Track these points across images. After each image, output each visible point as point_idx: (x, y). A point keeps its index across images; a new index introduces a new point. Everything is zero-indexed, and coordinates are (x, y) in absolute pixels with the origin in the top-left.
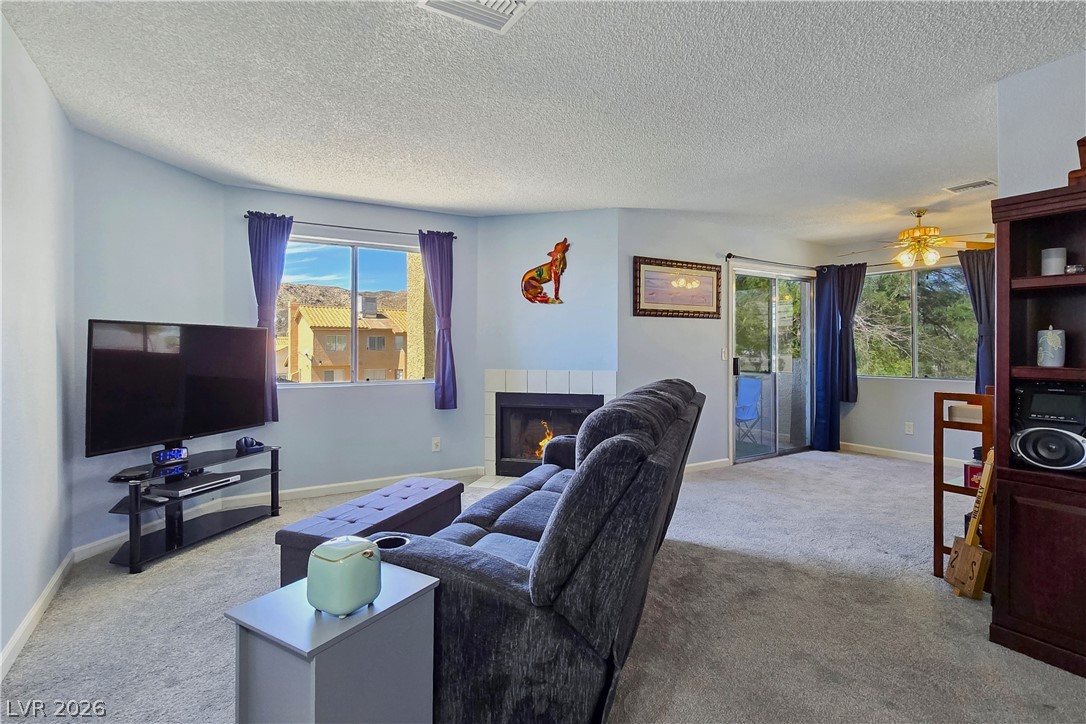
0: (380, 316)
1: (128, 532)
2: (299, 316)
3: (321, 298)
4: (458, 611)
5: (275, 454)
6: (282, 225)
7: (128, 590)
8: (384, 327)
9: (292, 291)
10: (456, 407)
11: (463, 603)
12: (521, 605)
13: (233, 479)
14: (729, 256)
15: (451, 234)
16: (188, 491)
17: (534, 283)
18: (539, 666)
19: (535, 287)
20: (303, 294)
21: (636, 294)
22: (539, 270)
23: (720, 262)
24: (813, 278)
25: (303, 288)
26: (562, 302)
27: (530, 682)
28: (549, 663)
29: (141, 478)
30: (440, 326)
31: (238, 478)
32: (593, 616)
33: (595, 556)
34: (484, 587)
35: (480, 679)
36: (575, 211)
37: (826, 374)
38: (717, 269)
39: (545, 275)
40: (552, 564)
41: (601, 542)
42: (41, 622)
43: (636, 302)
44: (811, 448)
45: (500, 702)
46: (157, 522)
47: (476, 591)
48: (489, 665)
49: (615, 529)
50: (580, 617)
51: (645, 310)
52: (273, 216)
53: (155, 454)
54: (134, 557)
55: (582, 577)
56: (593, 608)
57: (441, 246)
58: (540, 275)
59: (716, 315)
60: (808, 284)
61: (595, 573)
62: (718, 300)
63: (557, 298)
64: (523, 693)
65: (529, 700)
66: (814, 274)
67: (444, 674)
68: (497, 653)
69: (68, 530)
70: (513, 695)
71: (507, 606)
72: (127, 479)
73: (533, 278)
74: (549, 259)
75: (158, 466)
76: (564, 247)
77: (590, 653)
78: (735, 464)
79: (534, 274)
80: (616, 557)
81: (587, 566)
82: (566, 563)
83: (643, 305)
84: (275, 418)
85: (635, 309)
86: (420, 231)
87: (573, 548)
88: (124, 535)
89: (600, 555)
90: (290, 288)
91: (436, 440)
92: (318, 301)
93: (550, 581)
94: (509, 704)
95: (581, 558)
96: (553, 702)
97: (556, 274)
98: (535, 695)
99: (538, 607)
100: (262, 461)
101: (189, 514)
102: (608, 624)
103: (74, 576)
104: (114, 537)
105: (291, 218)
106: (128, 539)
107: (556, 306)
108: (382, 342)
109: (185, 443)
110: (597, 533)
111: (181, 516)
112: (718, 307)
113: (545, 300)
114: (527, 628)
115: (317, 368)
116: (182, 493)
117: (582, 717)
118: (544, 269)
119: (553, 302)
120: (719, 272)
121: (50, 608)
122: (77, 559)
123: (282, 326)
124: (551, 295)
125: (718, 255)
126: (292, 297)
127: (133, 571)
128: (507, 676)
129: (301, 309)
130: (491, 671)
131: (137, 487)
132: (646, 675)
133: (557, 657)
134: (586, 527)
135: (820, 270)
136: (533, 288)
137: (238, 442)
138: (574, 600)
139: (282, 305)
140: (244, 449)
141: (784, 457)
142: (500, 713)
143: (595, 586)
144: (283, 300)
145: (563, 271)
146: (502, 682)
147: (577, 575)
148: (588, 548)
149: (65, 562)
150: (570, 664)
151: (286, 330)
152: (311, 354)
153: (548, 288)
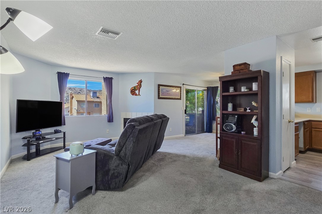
0: (98, 98)
1: (27, 152)
2: (73, 97)
3: (80, 92)
4: (101, 157)
5: (64, 133)
6: (67, 75)
7: (27, 164)
8: (99, 101)
9: (71, 89)
10: (113, 122)
11: (102, 156)
12: (112, 155)
13: (53, 139)
14: (183, 84)
15: (112, 78)
16: (42, 142)
17: (133, 90)
18: (116, 167)
19: (134, 92)
20: (74, 90)
21: (159, 94)
22: (135, 87)
23: (181, 86)
24: (206, 90)
25: (74, 89)
26: (140, 95)
27: (114, 170)
28: (118, 166)
29: (30, 138)
30: (109, 101)
31: (55, 139)
32: (126, 156)
33: (126, 145)
34: (105, 152)
35: (105, 170)
36: (144, 73)
37: (209, 114)
38: (180, 87)
39: (136, 89)
40: (118, 147)
41: (127, 143)
42: (6, 170)
43: (159, 95)
44: (206, 132)
45: (109, 174)
46: (33, 150)
47: (104, 153)
48: (106, 167)
49: (129, 140)
50: (123, 157)
51: (161, 98)
52: (64, 73)
53: (33, 133)
54: (28, 157)
55: (124, 149)
56: (125, 155)
57: (109, 81)
58: (135, 89)
59: (180, 99)
60: (205, 91)
61: (126, 148)
62: (181, 95)
63: (139, 94)
64: (113, 172)
65: (114, 173)
66: (206, 89)
67: (98, 170)
68: (108, 165)
69: (11, 151)
70: (111, 172)
71: (110, 155)
72: (27, 138)
73: (133, 89)
74: (137, 85)
75: (34, 135)
76: (141, 81)
77: (125, 163)
78: (185, 136)
79: (133, 88)
80: (129, 145)
81: (124, 147)
82: (121, 146)
83: (161, 96)
84: (65, 124)
85: (158, 97)
86: (104, 77)
87: (122, 144)
88: (26, 153)
89: (127, 145)
90: (70, 89)
91: (108, 130)
92: (79, 92)
93: (118, 150)
94: (110, 174)
95: (124, 146)
96: (118, 173)
97: (139, 88)
98: (115, 172)
99: (116, 156)
100: (61, 135)
101: (41, 148)
102: (128, 158)
103: (12, 162)
104: (23, 153)
105: (69, 73)
106: (27, 154)
107: (139, 96)
108: (98, 105)
109: (41, 130)
110: (126, 141)
111: (40, 149)
112: (181, 97)
113: (136, 95)
114: (114, 159)
115: (78, 112)
116: (40, 142)
117: (124, 175)
118: (136, 87)
119: (138, 95)
120: (181, 88)
121: (8, 168)
122: (13, 158)
123: (67, 100)
124: (138, 94)
125: (181, 84)
126: (71, 91)
127: (28, 161)
128: (110, 169)
129: (73, 95)
130: (107, 168)
131: (29, 140)
132: (145, 175)
133: (119, 165)
134: (124, 140)
135: (208, 88)
136: (133, 92)
137: (55, 130)
138: (122, 154)
139: (67, 94)
140: (56, 132)
141: (198, 134)
142: (109, 176)
143: (126, 151)
144: (68, 92)
145: (140, 88)
146: (109, 170)
147: (123, 149)
148: (125, 144)
149: (10, 159)
150: (121, 166)
151: (69, 101)
152: (76, 108)
153: (137, 92)
